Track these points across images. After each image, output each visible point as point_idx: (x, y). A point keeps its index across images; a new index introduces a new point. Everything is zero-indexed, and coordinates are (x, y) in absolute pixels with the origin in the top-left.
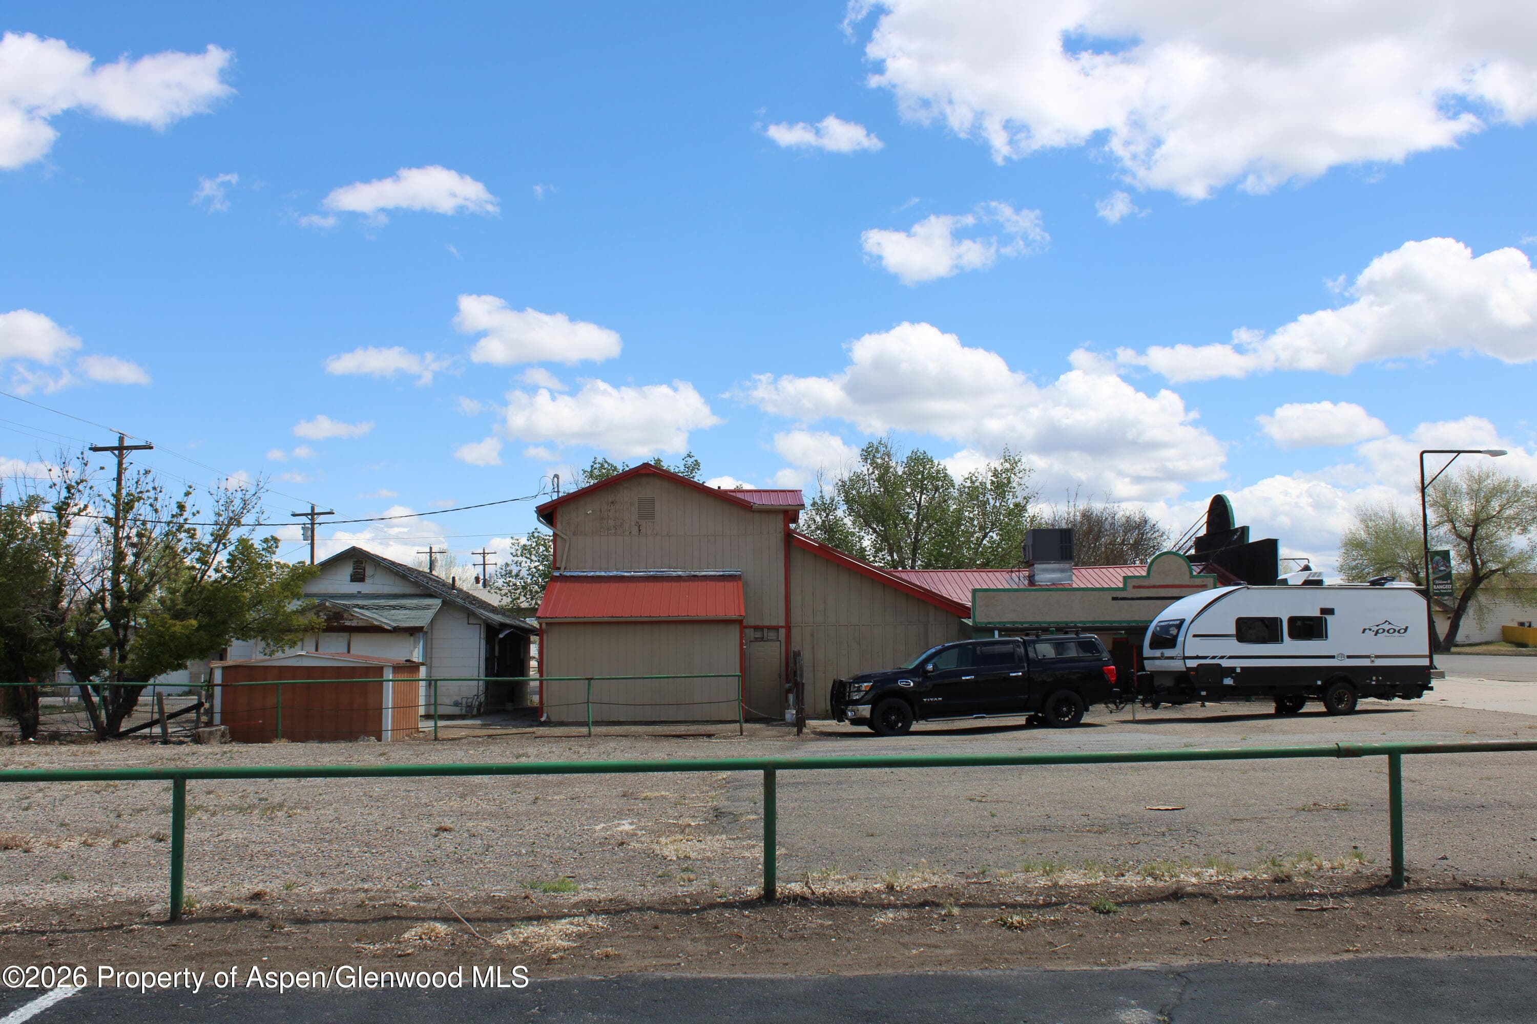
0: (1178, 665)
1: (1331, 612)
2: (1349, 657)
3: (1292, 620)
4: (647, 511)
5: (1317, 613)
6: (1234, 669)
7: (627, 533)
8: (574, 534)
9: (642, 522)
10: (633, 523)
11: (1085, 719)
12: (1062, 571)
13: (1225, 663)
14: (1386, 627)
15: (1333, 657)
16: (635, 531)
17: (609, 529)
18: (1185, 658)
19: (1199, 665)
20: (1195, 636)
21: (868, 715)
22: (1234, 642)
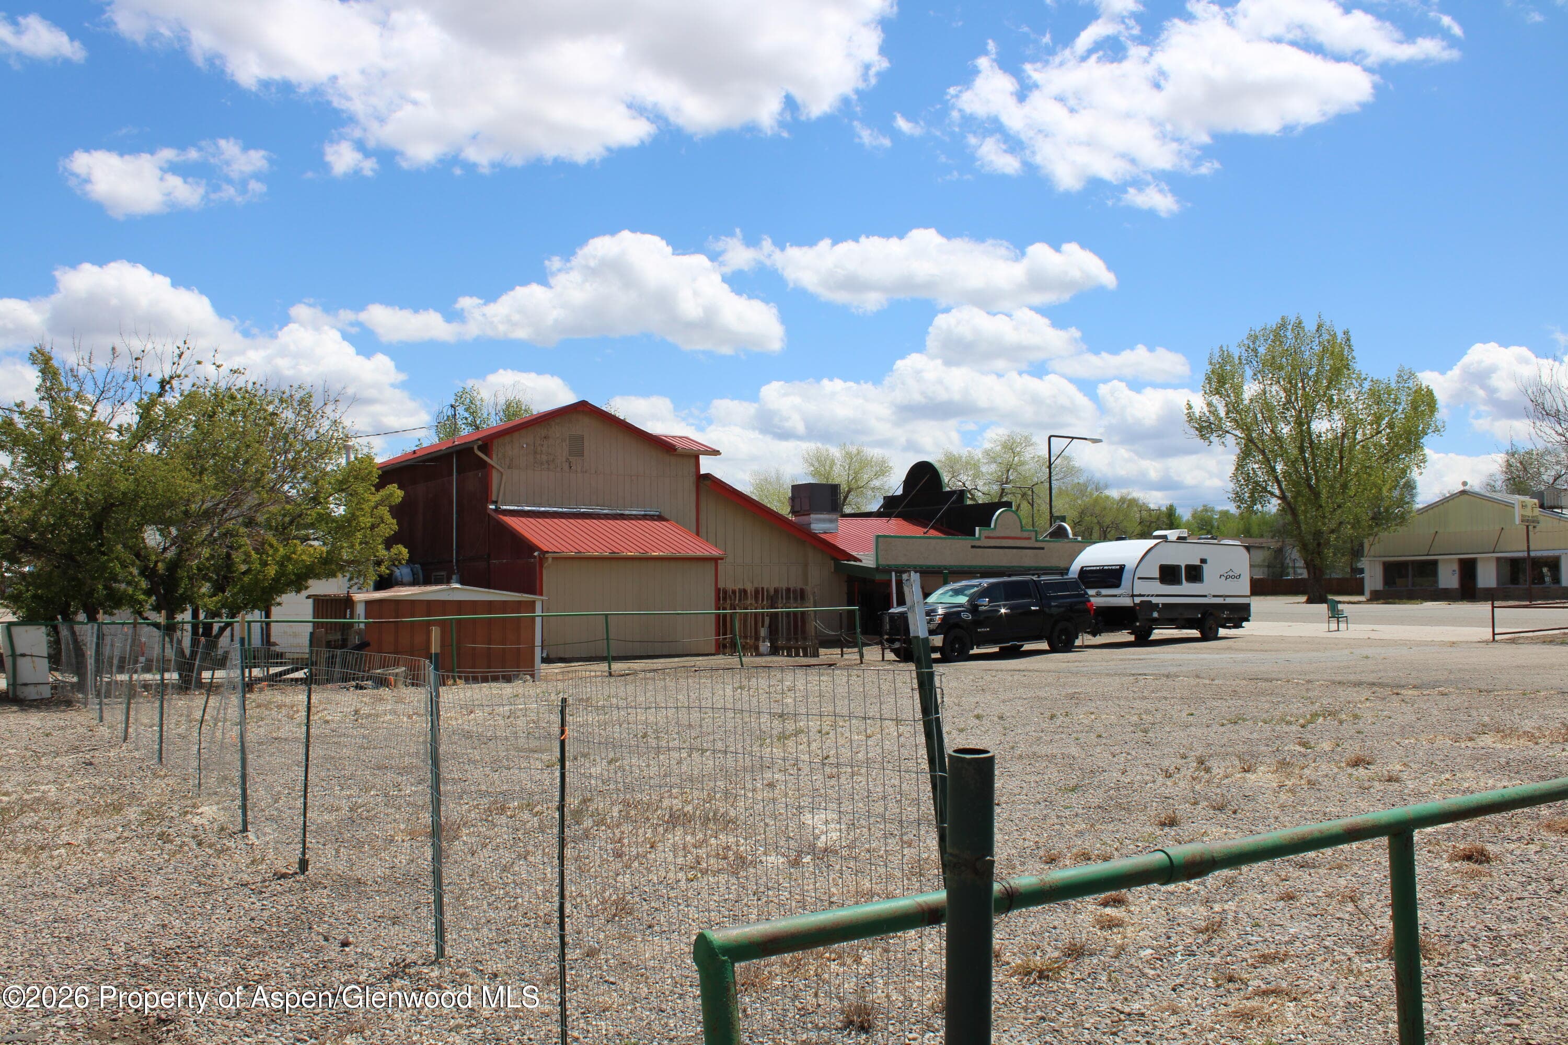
0: (1127, 602)
1: (1203, 561)
2: (1214, 596)
3: (1187, 567)
4: (577, 448)
5: (1198, 563)
6: (1158, 604)
7: (559, 469)
8: (509, 468)
9: (572, 459)
10: (564, 459)
11: (1078, 642)
12: (831, 521)
13: (1155, 600)
14: (1231, 574)
15: (1205, 596)
16: (566, 466)
17: (542, 464)
18: (1133, 596)
19: (1141, 602)
20: (1139, 578)
21: (940, 644)
22: (1157, 583)
